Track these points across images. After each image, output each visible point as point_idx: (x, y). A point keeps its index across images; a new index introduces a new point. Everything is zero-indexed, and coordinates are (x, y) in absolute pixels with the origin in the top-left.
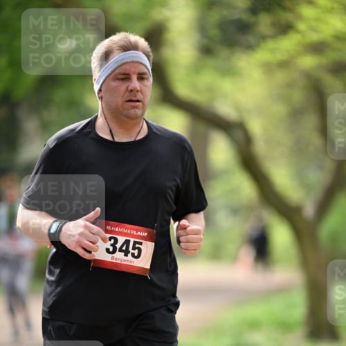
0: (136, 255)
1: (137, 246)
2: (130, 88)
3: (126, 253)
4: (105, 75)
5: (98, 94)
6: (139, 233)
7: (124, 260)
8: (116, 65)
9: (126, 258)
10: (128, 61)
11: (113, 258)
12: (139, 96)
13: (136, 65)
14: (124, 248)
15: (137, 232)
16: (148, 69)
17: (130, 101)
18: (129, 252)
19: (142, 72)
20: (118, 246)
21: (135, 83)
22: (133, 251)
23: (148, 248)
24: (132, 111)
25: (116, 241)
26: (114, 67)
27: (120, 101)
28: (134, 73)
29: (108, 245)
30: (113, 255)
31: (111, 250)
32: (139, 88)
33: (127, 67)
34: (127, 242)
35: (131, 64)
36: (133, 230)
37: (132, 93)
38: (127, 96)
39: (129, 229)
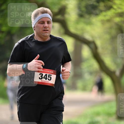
0: (50, 79)
1: (50, 76)
2: (44, 26)
5: (34, 28)
6: (50, 72)
7: (45, 81)
8: (40, 18)
9: (46, 80)
10: (44, 17)
11: (41, 81)
12: (48, 29)
13: (47, 18)
14: (45, 77)
15: (49, 72)
16: (51, 20)
18: (47, 78)
19: (49, 20)
20: (43, 76)
21: (46, 25)
22: (48, 78)
23: (54, 77)
24: (45, 34)
26: (39, 19)
27: (41, 30)
28: (46, 21)
30: (42, 80)
31: (41, 78)
32: (47, 26)
33: (43, 19)
34: (46, 75)
35: (45, 18)
36: (48, 71)
37: (45, 28)
38: (43, 29)
39: (47, 70)
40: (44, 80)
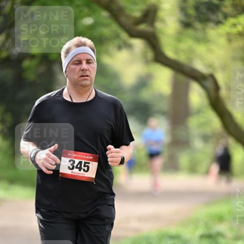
0: (86, 170)
1: (86, 164)
2: (82, 69)
3: (80, 169)
4: (68, 62)
6: (87, 157)
7: (79, 174)
9: (80, 172)
10: (80, 52)
11: (72, 172)
12: (88, 73)
14: (79, 166)
17: (83, 76)
18: (82, 169)
19: (89, 58)
20: (75, 165)
21: (85, 65)
23: (94, 166)
24: (84, 82)
25: (74, 162)
27: (76, 77)
28: (84, 60)
29: (69, 164)
30: (73, 170)
31: (71, 167)
32: (87, 68)
34: (80, 163)
35: (82, 54)
36: (84, 155)
38: (81, 73)
39: (82, 155)
40: (76, 171)
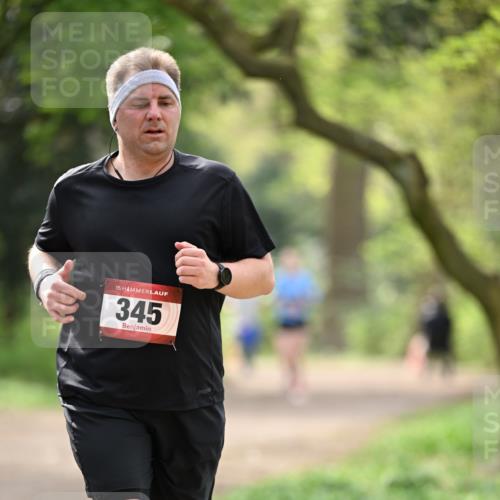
2: (148, 116)
4: (120, 100)
17: (149, 132)
19: (164, 95)
24: (152, 145)
27: (136, 132)
28: (154, 98)
37: (151, 123)
38: (146, 126)
